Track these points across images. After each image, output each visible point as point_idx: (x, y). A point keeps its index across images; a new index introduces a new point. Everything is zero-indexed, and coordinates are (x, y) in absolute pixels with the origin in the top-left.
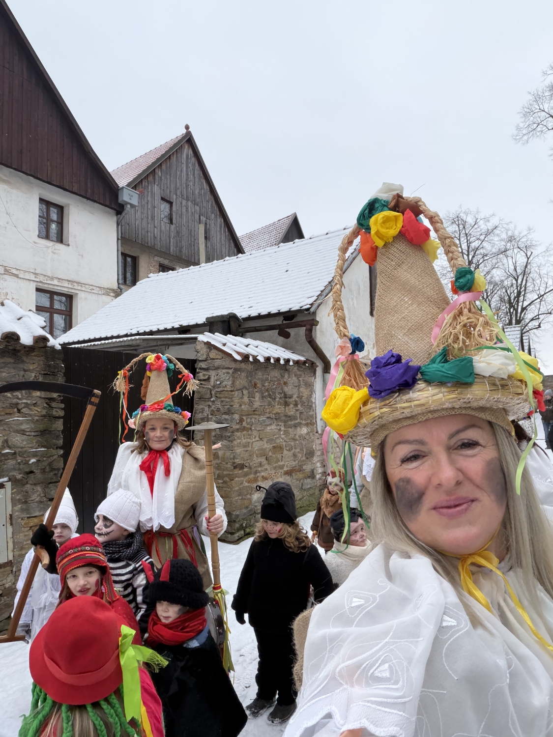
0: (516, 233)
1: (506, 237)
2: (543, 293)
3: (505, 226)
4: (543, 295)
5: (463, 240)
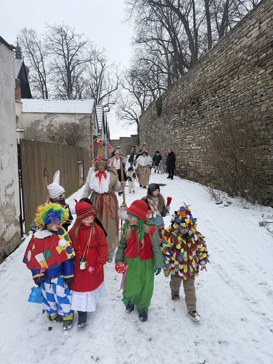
0: (97, 50)
1: (91, 51)
2: (110, 91)
3: (90, 43)
5: (65, 46)
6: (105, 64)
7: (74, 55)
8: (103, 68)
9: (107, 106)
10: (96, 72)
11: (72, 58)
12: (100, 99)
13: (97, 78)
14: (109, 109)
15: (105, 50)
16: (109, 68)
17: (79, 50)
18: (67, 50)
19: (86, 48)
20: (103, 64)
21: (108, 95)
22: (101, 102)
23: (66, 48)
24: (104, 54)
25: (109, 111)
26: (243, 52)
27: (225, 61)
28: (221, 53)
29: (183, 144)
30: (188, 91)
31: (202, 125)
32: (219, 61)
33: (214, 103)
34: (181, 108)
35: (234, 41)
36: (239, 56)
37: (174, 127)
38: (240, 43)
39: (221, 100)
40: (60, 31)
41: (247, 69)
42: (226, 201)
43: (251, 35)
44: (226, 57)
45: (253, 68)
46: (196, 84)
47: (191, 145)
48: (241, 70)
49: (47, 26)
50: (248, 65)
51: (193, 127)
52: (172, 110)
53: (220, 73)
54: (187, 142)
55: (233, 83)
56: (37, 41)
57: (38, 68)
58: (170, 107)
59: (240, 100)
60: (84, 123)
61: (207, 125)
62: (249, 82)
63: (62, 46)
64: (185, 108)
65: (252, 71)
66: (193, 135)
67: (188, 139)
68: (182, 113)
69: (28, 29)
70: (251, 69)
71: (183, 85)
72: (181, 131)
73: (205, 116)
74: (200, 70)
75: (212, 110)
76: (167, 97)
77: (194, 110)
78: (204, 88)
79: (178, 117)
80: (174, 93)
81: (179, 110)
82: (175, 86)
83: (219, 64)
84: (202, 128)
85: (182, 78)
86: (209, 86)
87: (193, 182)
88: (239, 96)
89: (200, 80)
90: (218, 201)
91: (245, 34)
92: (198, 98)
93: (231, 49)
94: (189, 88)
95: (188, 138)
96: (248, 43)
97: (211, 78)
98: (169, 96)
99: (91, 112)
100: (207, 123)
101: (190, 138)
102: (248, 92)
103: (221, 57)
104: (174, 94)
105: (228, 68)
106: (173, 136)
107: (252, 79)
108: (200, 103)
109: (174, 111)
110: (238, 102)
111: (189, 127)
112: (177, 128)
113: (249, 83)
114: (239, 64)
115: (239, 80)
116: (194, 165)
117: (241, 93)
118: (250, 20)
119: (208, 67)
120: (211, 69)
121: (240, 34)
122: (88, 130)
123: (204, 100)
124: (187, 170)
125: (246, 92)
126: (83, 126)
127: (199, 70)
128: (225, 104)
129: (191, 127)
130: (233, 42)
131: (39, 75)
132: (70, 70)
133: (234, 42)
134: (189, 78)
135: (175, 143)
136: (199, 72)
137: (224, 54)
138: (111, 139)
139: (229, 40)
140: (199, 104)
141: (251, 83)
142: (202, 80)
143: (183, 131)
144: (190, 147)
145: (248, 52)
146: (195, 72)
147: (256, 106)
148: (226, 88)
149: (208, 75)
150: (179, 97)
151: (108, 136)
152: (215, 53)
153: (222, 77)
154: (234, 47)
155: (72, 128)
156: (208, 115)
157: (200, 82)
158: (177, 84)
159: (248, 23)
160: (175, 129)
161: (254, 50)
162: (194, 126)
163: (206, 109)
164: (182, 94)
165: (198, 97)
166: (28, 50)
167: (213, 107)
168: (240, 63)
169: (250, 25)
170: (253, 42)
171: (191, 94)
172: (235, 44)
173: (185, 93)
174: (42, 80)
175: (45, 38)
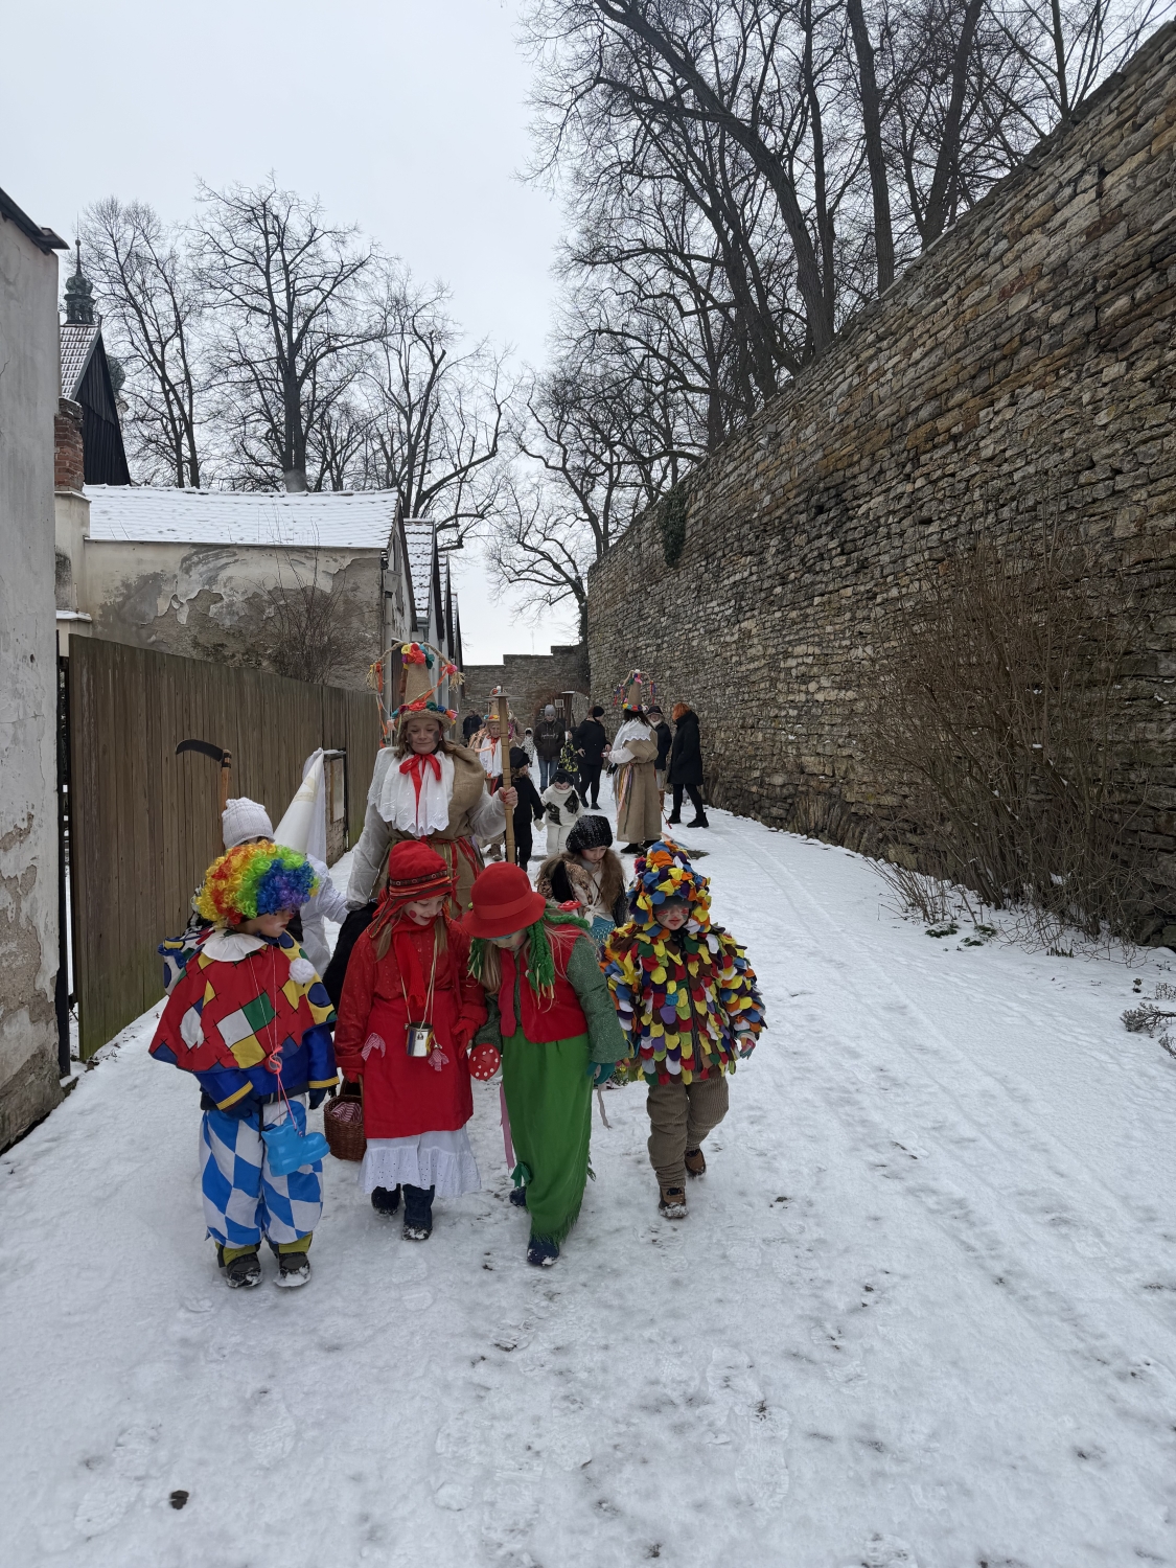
0: (410, 292)
1: (385, 298)
2: (465, 463)
3: (385, 264)
4: (465, 469)
5: (277, 277)
6: (444, 353)
7: (314, 312)
8: (436, 366)
9: (449, 526)
10: (406, 384)
11: (307, 323)
12: (424, 496)
13: (411, 411)
14: (461, 537)
15: (444, 294)
16: (462, 368)
17: (335, 291)
18: (285, 293)
19: (366, 285)
20: (438, 352)
21: (455, 479)
22: (427, 507)
23: (283, 285)
24: (440, 308)
25: (460, 545)
26: (1032, 292)
27: (956, 330)
28: (939, 300)
29: (778, 680)
30: (797, 460)
31: (858, 601)
32: (928, 331)
33: (909, 506)
34: (766, 531)
35: (990, 250)
36: (1013, 311)
37: (739, 610)
38: (1018, 257)
39: (940, 495)
40: (259, 214)
41: (1048, 362)
42: (973, 925)
43: (1064, 224)
44: (958, 315)
45: (1075, 356)
46: (832, 429)
47: (812, 686)
48: (1027, 368)
49: (203, 194)
50: (1052, 347)
51: (820, 608)
52: (730, 541)
53: (935, 383)
54: (794, 672)
55: (990, 421)
56: (162, 252)
57: (162, 365)
58: (722, 525)
59: (1022, 493)
60: (355, 589)
61: (879, 599)
62: (1058, 417)
63: (267, 274)
64: (784, 529)
65: (1071, 371)
66: (819, 644)
67: (800, 660)
68: (773, 550)
69: (124, 204)
70: (1068, 363)
71: (777, 434)
72: (768, 624)
73: (871, 560)
74: (850, 369)
75: (902, 534)
76: (709, 485)
77: (824, 538)
78: (868, 446)
79: (754, 569)
80: (736, 468)
81: (757, 537)
82: (744, 440)
83: (930, 343)
84: (860, 614)
85: (773, 406)
86: (887, 434)
87: (822, 845)
88: (1017, 476)
89: (847, 412)
90: (937, 921)
91: (1037, 217)
92: (841, 488)
93: (979, 280)
94: (803, 446)
95: (797, 657)
96: (1053, 257)
97: (897, 404)
98: (715, 481)
99: (384, 545)
100: (882, 593)
101: (807, 655)
102: (1056, 457)
103: (937, 316)
104: (735, 474)
105: (968, 361)
106: (734, 646)
107: (1073, 403)
108: (848, 510)
109: (736, 544)
110: (1013, 499)
111: (801, 609)
112: (748, 614)
113: (1061, 419)
114: (1016, 343)
115: (1014, 408)
116: (828, 771)
117: (1028, 463)
118: (1058, 163)
119: (883, 356)
120: (894, 367)
121: (1017, 222)
122: (371, 618)
123: (865, 495)
124: (796, 790)
125: (1048, 458)
126: (347, 602)
127: (844, 372)
128: (960, 509)
129: (809, 611)
130: (986, 255)
131: (166, 393)
132: (299, 373)
133: (991, 254)
134: (802, 406)
135: (741, 678)
136: (845, 379)
137: (950, 302)
138: (466, 662)
139: (971, 243)
140: (846, 514)
141: (1069, 419)
142: (857, 413)
143: (778, 628)
144: (807, 693)
145: (1053, 294)
146: (827, 378)
147: (1093, 515)
148: (961, 444)
149: (883, 391)
150: (757, 486)
151: (455, 651)
152: (913, 300)
153: (944, 397)
154: (991, 271)
155: (302, 608)
156: (885, 558)
157: (849, 421)
158: (749, 430)
159: (1052, 174)
160: (741, 617)
161: (1076, 285)
162: (822, 604)
163: (875, 532)
164: (771, 474)
165: (839, 481)
166: (120, 290)
167: (906, 522)
168: (1017, 339)
169: (1060, 183)
170: (1073, 250)
171: (811, 470)
172: (995, 262)
173: (785, 469)
174: (176, 412)
175: (195, 244)
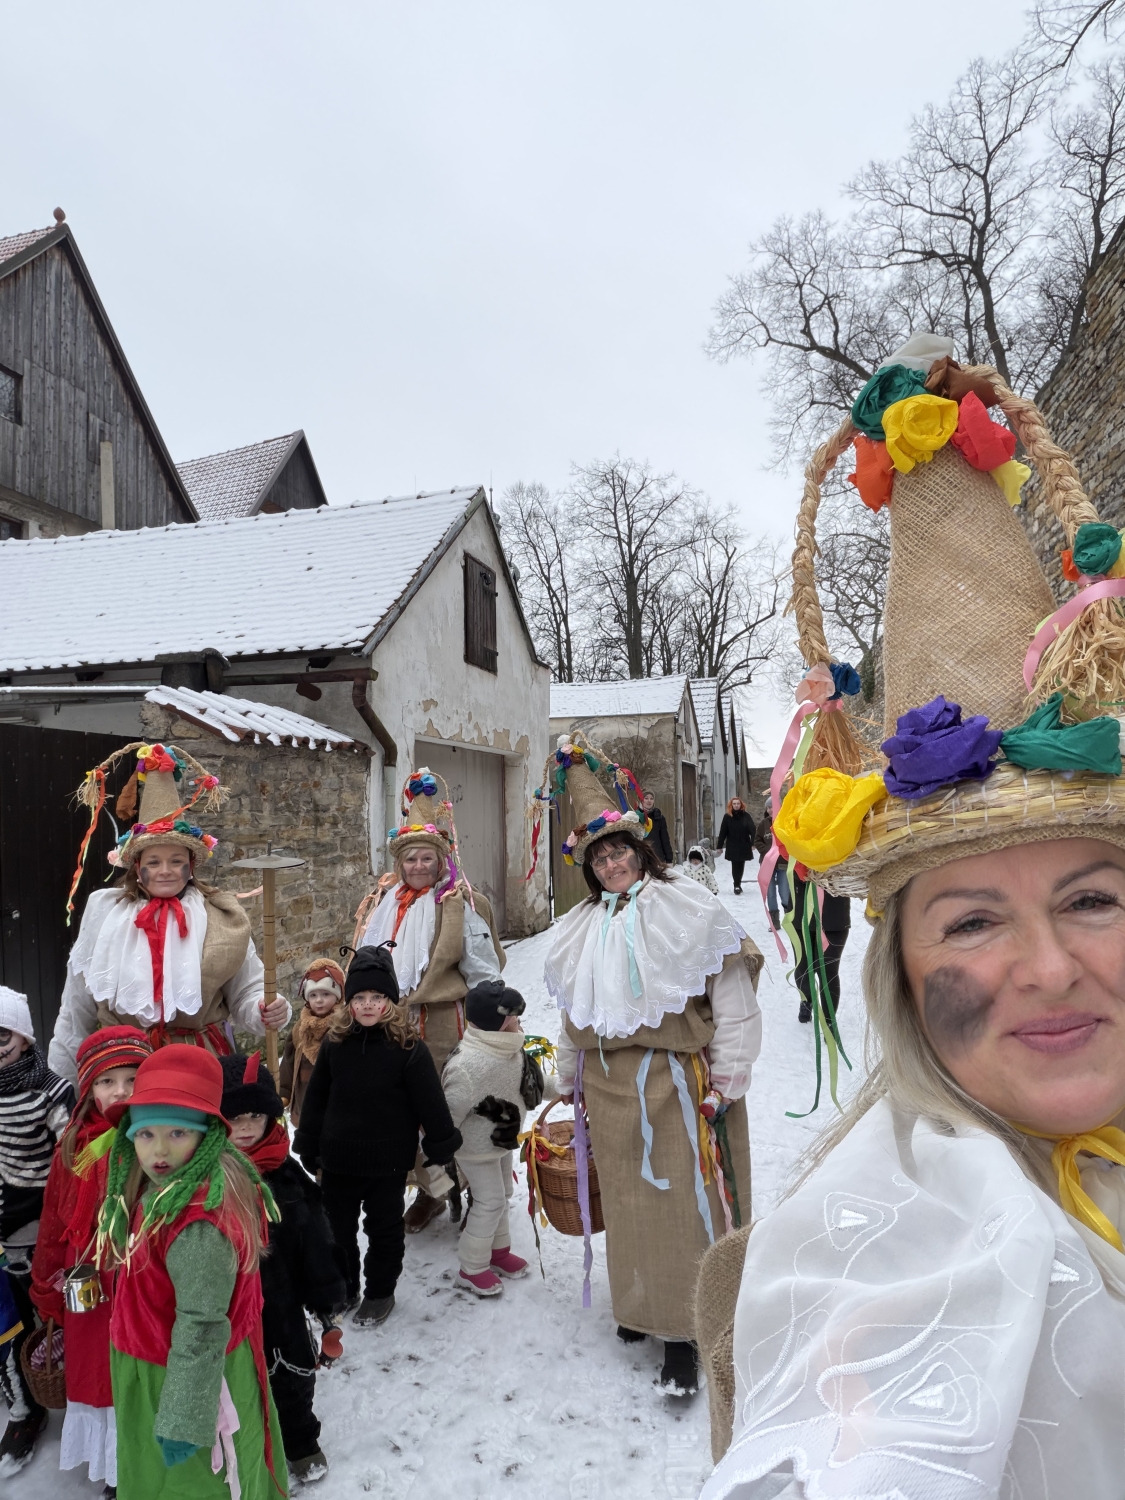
0: (711, 512)
1: (693, 517)
2: (753, 622)
3: (692, 497)
4: (754, 626)
5: (621, 515)
6: (735, 549)
7: (646, 533)
8: (730, 559)
9: (742, 667)
10: (709, 576)
11: (641, 541)
12: (722, 648)
13: (713, 591)
14: (750, 675)
15: (734, 511)
16: (748, 559)
17: (660, 518)
18: (626, 523)
19: (680, 511)
20: (730, 551)
21: (747, 634)
23: (626, 517)
24: (732, 520)
25: (749, 680)
40: (612, 479)
49: (575, 471)
56: (547, 509)
57: (548, 579)
60: (660, 735)
63: (615, 514)
69: (527, 484)
99: (676, 709)
122: (669, 752)
126: (655, 742)
131: (551, 599)
132: (636, 575)
138: (751, 765)
151: (740, 759)
155: (631, 748)
166: (523, 537)
174: (558, 610)
175: (570, 502)
